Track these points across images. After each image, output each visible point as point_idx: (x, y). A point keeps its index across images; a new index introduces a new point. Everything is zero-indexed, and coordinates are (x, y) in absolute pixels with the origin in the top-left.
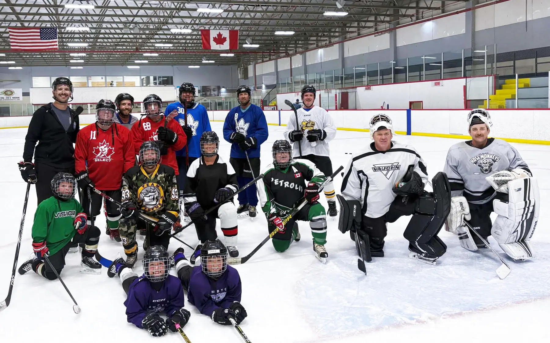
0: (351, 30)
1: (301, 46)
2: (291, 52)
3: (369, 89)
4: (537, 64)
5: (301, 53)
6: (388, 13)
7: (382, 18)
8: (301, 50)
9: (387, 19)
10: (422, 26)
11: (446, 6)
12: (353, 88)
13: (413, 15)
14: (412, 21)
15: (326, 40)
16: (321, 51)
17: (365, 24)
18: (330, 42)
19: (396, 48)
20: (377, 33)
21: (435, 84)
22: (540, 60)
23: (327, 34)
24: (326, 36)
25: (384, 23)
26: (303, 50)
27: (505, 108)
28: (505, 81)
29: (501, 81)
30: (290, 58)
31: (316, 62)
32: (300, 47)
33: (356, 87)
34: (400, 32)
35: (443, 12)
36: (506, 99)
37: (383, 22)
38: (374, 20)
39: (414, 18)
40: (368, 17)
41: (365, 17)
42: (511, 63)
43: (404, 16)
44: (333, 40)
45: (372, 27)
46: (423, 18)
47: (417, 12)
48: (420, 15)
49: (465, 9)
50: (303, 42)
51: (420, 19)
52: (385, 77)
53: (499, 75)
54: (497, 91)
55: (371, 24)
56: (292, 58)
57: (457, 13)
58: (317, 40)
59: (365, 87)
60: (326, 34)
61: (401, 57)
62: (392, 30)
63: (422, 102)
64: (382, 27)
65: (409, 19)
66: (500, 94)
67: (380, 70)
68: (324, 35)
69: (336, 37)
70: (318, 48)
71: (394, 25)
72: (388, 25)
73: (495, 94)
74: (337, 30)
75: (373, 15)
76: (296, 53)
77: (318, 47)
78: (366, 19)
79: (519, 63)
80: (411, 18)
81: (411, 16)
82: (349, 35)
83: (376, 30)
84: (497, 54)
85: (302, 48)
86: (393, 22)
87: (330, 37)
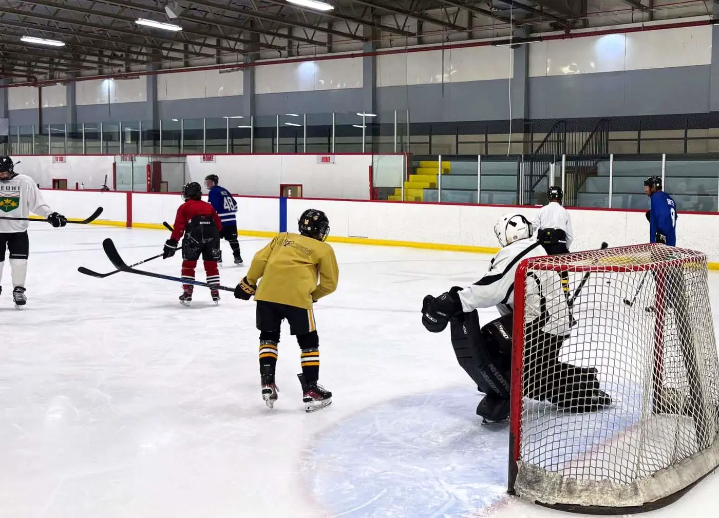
0: (172, 54)
1: (65, 68)
2: (40, 77)
3: (210, 159)
4: (457, 142)
5: (65, 82)
6: (242, 37)
7: (232, 43)
8: (63, 75)
9: (240, 46)
10: (296, 67)
11: (333, 43)
12: (179, 155)
13: (284, 48)
14: (281, 57)
15: (121, 65)
16: (108, 85)
17: (200, 50)
18: (128, 70)
19: (254, 97)
20: (223, 67)
21: (322, 160)
22: (462, 138)
23: (122, 55)
24: (120, 58)
25: (236, 53)
26: (70, 77)
27: (422, 201)
28: (419, 163)
29: (414, 163)
30: (37, 89)
31: (98, 102)
32: (62, 70)
33: (185, 155)
34: (262, 72)
35: (330, 51)
36: (424, 189)
37: (233, 50)
38: (215, 44)
39: (285, 53)
40: (206, 38)
41: (201, 38)
42: (426, 138)
43: (270, 47)
44: (135, 67)
45: (213, 56)
46: (298, 55)
47: (290, 44)
48: (294, 50)
49: (362, 52)
50: (69, 62)
51: (294, 56)
52: (236, 141)
53: (414, 155)
54: (411, 176)
55: (213, 51)
56: (43, 89)
57: (353, 56)
58: (101, 63)
59: (202, 156)
60: (119, 54)
61: (261, 111)
62: (248, 67)
63: (301, 186)
64: (230, 58)
65: (277, 53)
66: (414, 181)
67: (230, 130)
68: (115, 55)
69: (143, 62)
70: (104, 78)
71: (251, 60)
72: (241, 57)
73: (408, 180)
74: (144, 51)
75: (214, 36)
76: (52, 81)
77: (102, 76)
78: (201, 41)
79: (436, 139)
80: (279, 51)
81: (279, 49)
82: (167, 64)
83: (219, 61)
84: (410, 124)
85: (66, 73)
86: (250, 54)
87: (129, 61)
